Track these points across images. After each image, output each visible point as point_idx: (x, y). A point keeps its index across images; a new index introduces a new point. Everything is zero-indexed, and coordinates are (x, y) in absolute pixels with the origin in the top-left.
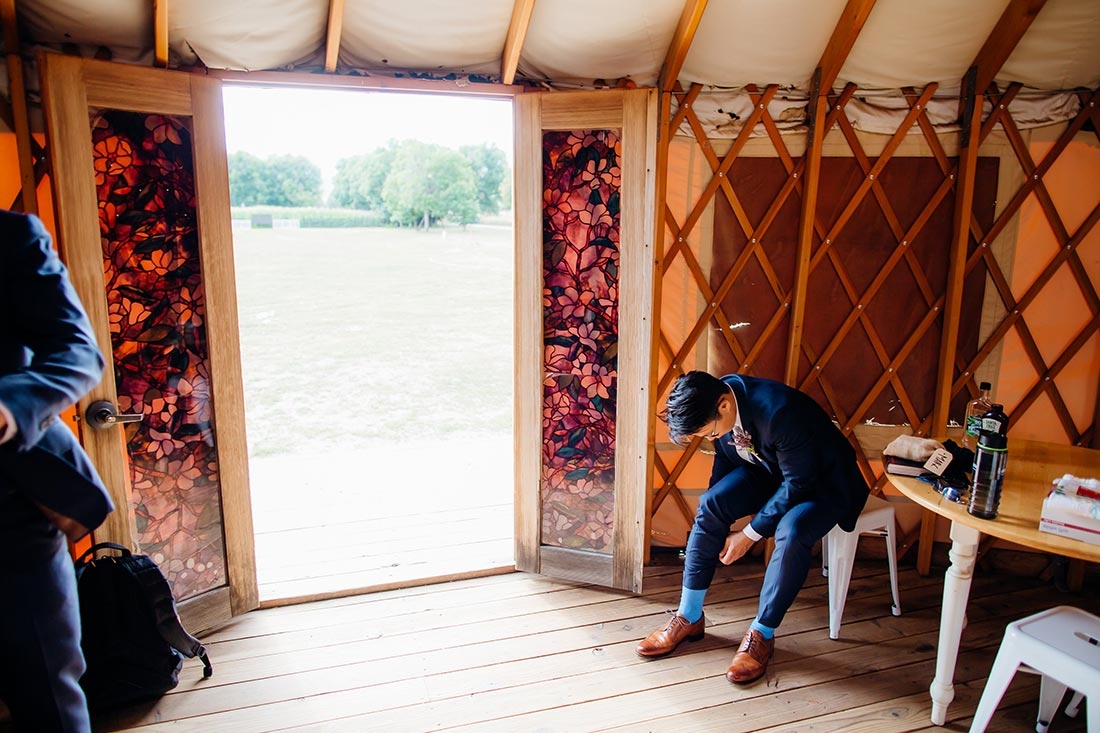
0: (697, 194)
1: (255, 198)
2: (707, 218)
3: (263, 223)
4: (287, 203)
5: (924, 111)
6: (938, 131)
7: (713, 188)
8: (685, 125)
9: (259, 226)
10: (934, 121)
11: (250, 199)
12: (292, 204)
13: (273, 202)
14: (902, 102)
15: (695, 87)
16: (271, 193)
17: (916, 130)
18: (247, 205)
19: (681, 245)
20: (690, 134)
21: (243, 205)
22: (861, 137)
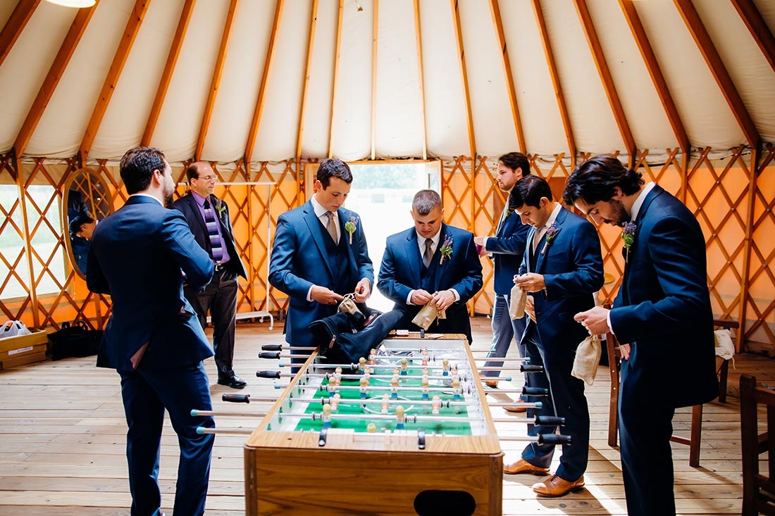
0: (487, 191)
1: (375, 183)
2: (491, 199)
3: (378, 199)
4: (396, 186)
5: (561, 161)
6: (566, 168)
7: (493, 189)
8: (482, 169)
9: (377, 201)
10: (565, 165)
11: (372, 184)
12: (398, 187)
13: (387, 186)
14: (554, 159)
15: (485, 157)
16: (386, 180)
17: (559, 168)
18: (371, 188)
19: (483, 207)
20: (485, 172)
21: (368, 187)
22: (541, 171)
